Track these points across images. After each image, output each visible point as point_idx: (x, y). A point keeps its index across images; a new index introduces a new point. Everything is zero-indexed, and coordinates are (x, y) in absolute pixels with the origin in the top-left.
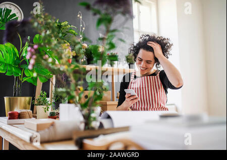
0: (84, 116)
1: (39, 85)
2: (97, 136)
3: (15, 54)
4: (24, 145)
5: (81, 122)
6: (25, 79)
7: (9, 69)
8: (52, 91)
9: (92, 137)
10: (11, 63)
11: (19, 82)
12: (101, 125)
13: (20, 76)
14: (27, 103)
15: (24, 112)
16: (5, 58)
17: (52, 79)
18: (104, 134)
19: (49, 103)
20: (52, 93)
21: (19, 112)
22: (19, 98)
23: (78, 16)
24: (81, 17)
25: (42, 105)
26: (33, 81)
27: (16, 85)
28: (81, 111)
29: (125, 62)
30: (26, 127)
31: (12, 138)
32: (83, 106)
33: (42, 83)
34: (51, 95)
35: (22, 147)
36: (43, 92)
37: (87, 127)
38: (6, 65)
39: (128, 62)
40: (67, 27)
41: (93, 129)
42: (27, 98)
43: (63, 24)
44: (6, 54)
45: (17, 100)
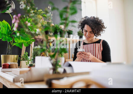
0: (53, 64)
1: (24, 48)
2: (62, 78)
3: (8, 28)
4: (10, 85)
5: (50, 69)
6: (14, 44)
7: (4, 36)
8: (31, 52)
9: (58, 79)
10: (5, 33)
11: (11, 45)
12: (65, 71)
13: (12, 42)
14: (15, 59)
15: (12, 64)
16: (2, 30)
17: (32, 45)
18: (68, 77)
19: (30, 59)
20: (31, 53)
21: (9, 64)
22: (10, 55)
23: (49, 7)
24: (50, 8)
25: (25, 60)
26: (20, 45)
27: (9, 47)
28: (50, 60)
29: (77, 35)
30: (13, 74)
31: (3, 80)
32: (52, 57)
33: (25, 47)
34: (31, 55)
35: (9, 86)
36: (26, 52)
37: (54, 72)
38: (2, 34)
39: (79, 35)
40: (42, 13)
41: (59, 73)
42: (16, 56)
43: (39, 11)
44: (3, 27)
45: (9, 56)
